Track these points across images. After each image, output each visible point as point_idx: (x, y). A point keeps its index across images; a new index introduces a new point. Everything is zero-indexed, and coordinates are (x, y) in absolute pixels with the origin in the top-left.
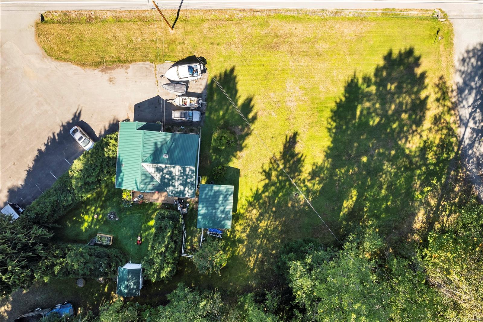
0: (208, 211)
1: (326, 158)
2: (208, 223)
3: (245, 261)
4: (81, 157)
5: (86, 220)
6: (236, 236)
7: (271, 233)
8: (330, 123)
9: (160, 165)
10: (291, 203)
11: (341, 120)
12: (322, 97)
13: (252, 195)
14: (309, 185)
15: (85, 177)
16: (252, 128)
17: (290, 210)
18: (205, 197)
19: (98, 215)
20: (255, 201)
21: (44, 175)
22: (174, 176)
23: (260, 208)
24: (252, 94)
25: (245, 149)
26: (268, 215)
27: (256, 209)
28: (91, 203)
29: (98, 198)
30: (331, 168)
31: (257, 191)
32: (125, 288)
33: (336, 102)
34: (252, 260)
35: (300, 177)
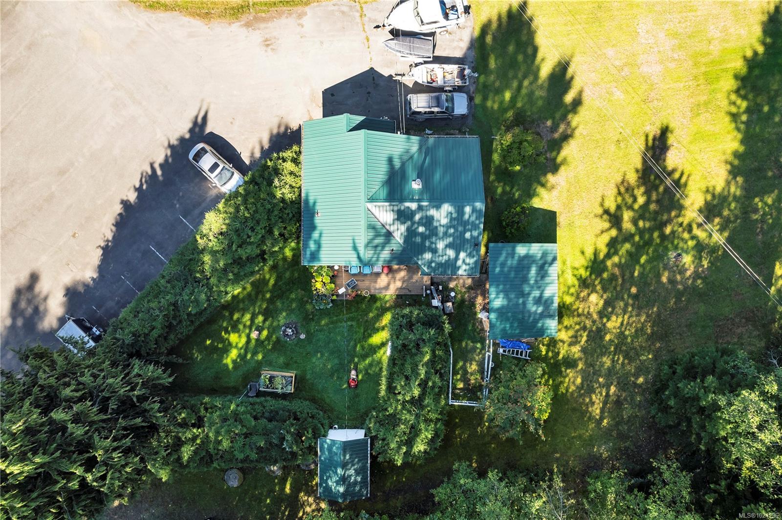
0: (509, 300)
1: (731, 177)
2: (511, 327)
3: (581, 404)
4: (221, 206)
5: (234, 344)
6: (558, 353)
7: (632, 341)
8: (734, 103)
9: (407, 204)
10: (666, 274)
11: (756, 96)
12: (715, 49)
13: (586, 264)
14: (701, 234)
15: (234, 247)
16: (574, 124)
17: (667, 289)
18: (502, 271)
19: (260, 330)
20: (593, 277)
21: (139, 255)
22: (436, 227)
23: (605, 290)
24: (569, 53)
25: (562, 169)
26: (622, 304)
27: (597, 292)
28: (241, 306)
29: (257, 294)
30: (745, 197)
31: (596, 254)
32: (337, 483)
33: (745, 58)
34: (598, 401)
35: (680, 220)
